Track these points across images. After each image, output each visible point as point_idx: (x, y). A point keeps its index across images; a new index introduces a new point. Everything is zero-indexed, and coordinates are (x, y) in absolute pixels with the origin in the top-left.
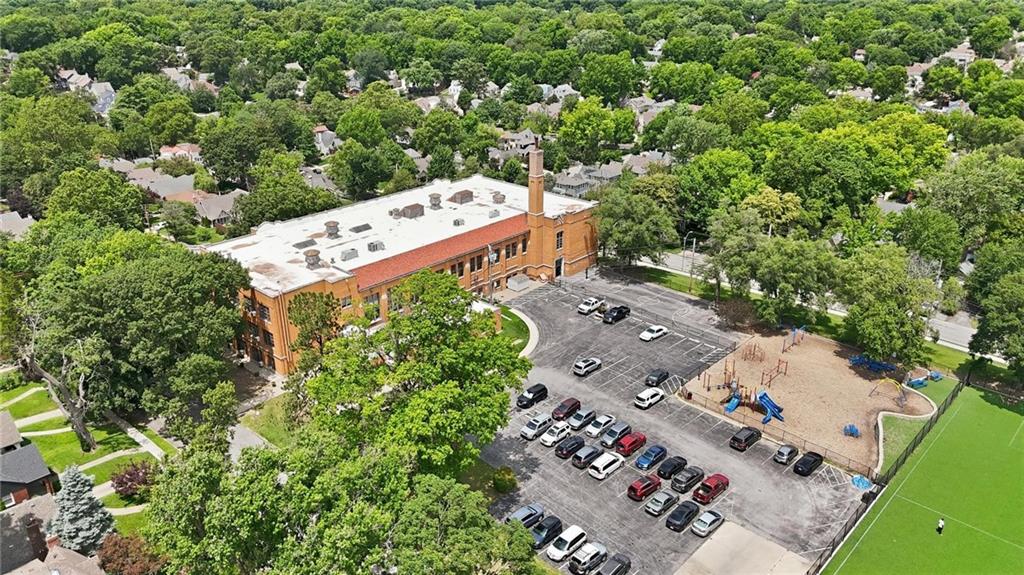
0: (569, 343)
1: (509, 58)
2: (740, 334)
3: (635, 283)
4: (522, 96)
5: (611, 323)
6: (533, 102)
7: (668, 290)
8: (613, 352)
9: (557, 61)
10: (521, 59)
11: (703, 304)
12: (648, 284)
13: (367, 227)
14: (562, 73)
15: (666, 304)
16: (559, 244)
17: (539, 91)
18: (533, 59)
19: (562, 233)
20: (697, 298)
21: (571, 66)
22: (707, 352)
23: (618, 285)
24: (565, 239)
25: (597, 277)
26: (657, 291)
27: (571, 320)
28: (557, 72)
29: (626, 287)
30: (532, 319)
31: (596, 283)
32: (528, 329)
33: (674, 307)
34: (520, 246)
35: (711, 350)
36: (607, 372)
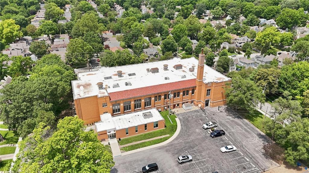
0: (188, 143)
1: (253, 8)
2: (274, 162)
3: (238, 117)
4: (251, 23)
5: (213, 137)
6: (255, 25)
7: (252, 126)
8: (203, 154)
9: (271, 10)
10: (257, 9)
11: (265, 138)
12: (245, 120)
13: (134, 74)
14: (272, 15)
15: (246, 133)
16: (208, 94)
17: (258, 21)
18: (262, 9)
19: (210, 90)
20: (264, 134)
21: (277, 13)
22: (249, 168)
23: (230, 117)
24: (212, 92)
25: (224, 111)
26: (246, 125)
27: (197, 130)
28: (270, 14)
29: (233, 119)
30: (181, 125)
31: (221, 114)
32: (176, 130)
33: (249, 136)
34: (191, 92)
35: (252, 167)
36: (193, 165)
